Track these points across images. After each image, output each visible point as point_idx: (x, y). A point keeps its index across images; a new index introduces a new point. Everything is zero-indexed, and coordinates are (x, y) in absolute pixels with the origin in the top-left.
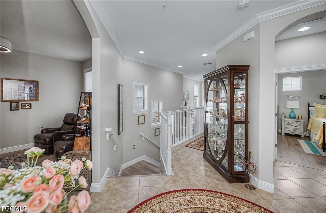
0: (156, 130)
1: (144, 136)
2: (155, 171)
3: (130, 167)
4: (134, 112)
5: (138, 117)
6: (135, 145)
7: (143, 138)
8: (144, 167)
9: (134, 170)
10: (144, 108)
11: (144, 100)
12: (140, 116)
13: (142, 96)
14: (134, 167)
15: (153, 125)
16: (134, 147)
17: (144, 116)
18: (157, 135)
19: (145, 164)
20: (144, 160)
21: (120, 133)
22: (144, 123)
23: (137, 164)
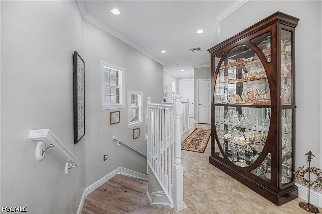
0: (135, 130)
1: (120, 140)
2: (139, 190)
3: (98, 189)
4: (103, 105)
5: (111, 113)
6: (106, 154)
7: (118, 143)
8: (120, 186)
9: (105, 194)
10: (118, 101)
11: (118, 90)
12: (113, 112)
13: (115, 85)
14: (105, 188)
15: (131, 124)
16: (104, 158)
17: (119, 112)
18: (136, 137)
19: (122, 180)
20: (119, 173)
21: (78, 140)
22: (119, 122)
23: (109, 183)
